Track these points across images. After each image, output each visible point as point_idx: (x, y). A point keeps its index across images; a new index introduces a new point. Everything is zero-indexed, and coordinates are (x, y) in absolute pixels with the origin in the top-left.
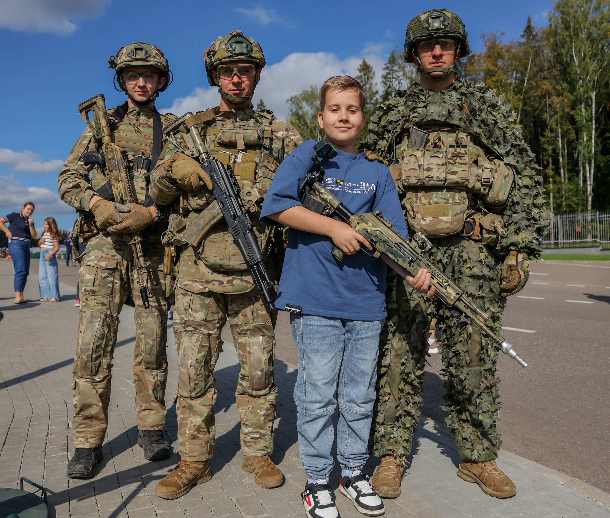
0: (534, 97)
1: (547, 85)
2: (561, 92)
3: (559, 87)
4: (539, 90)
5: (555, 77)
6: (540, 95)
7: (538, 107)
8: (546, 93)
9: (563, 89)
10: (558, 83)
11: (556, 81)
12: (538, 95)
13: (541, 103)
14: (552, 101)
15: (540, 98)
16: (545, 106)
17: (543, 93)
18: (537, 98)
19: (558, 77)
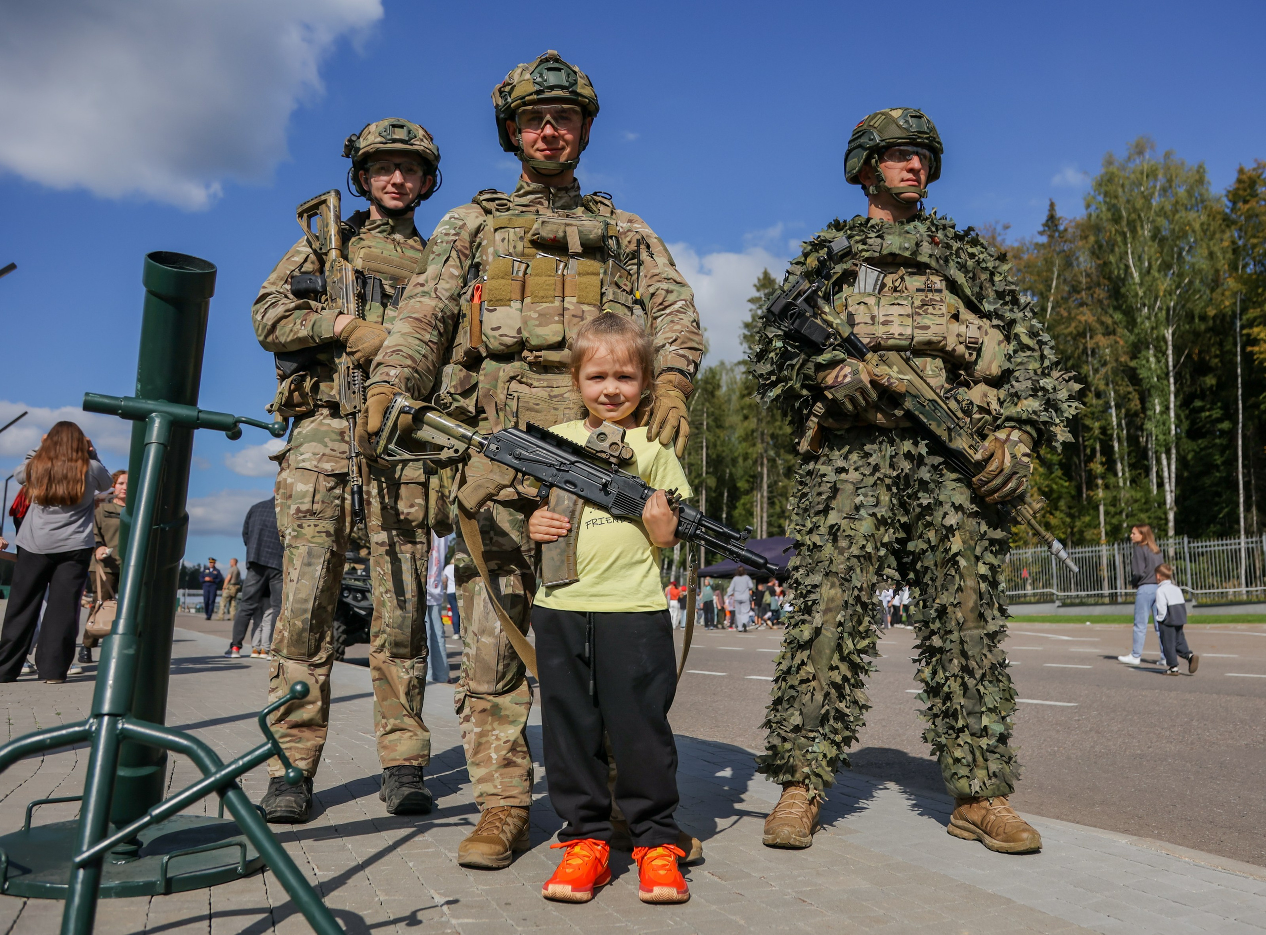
0: (1066, 336)
1: (1087, 316)
2: (1111, 329)
3: (1109, 321)
4: (1073, 325)
5: (1100, 301)
6: (1075, 332)
7: (1073, 353)
8: (1085, 329)
9: (1115, 323)
10: (1106, 313)
11: (1102, 309)
12: (1071, 333)
13: (1078, 348)
14: (1097, 343)
15: (1074, 339)
16: (1085, 351)
17: (1081, 329)
18: (1069, 338)
19: (1106, 302)
